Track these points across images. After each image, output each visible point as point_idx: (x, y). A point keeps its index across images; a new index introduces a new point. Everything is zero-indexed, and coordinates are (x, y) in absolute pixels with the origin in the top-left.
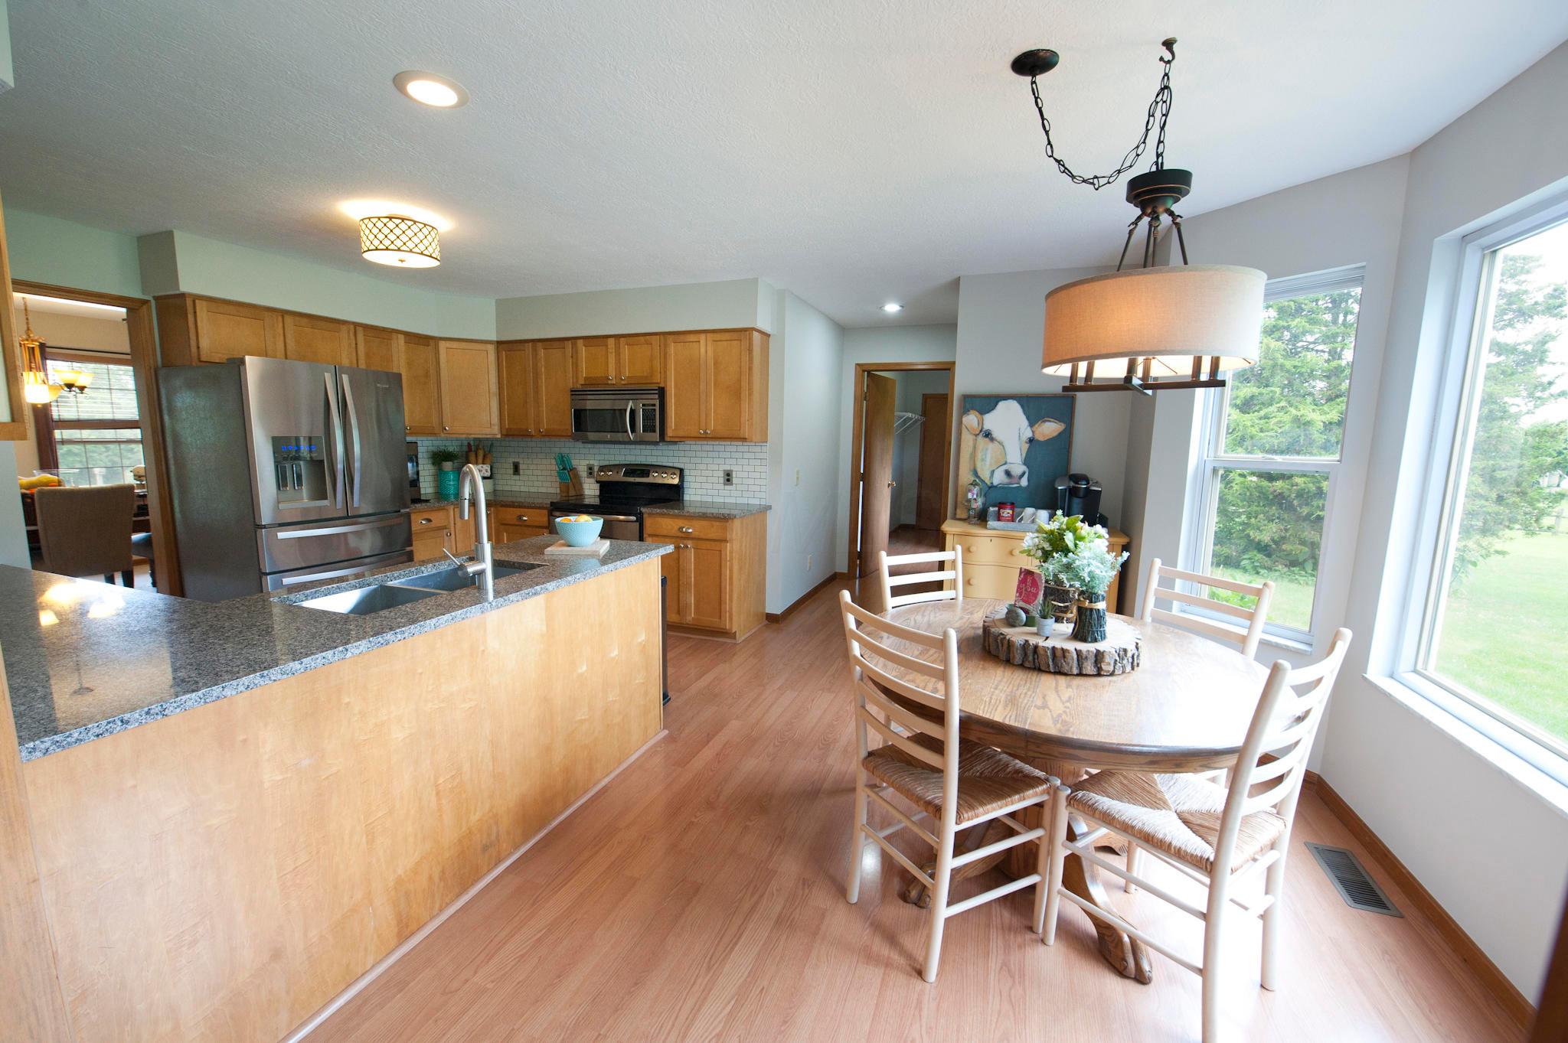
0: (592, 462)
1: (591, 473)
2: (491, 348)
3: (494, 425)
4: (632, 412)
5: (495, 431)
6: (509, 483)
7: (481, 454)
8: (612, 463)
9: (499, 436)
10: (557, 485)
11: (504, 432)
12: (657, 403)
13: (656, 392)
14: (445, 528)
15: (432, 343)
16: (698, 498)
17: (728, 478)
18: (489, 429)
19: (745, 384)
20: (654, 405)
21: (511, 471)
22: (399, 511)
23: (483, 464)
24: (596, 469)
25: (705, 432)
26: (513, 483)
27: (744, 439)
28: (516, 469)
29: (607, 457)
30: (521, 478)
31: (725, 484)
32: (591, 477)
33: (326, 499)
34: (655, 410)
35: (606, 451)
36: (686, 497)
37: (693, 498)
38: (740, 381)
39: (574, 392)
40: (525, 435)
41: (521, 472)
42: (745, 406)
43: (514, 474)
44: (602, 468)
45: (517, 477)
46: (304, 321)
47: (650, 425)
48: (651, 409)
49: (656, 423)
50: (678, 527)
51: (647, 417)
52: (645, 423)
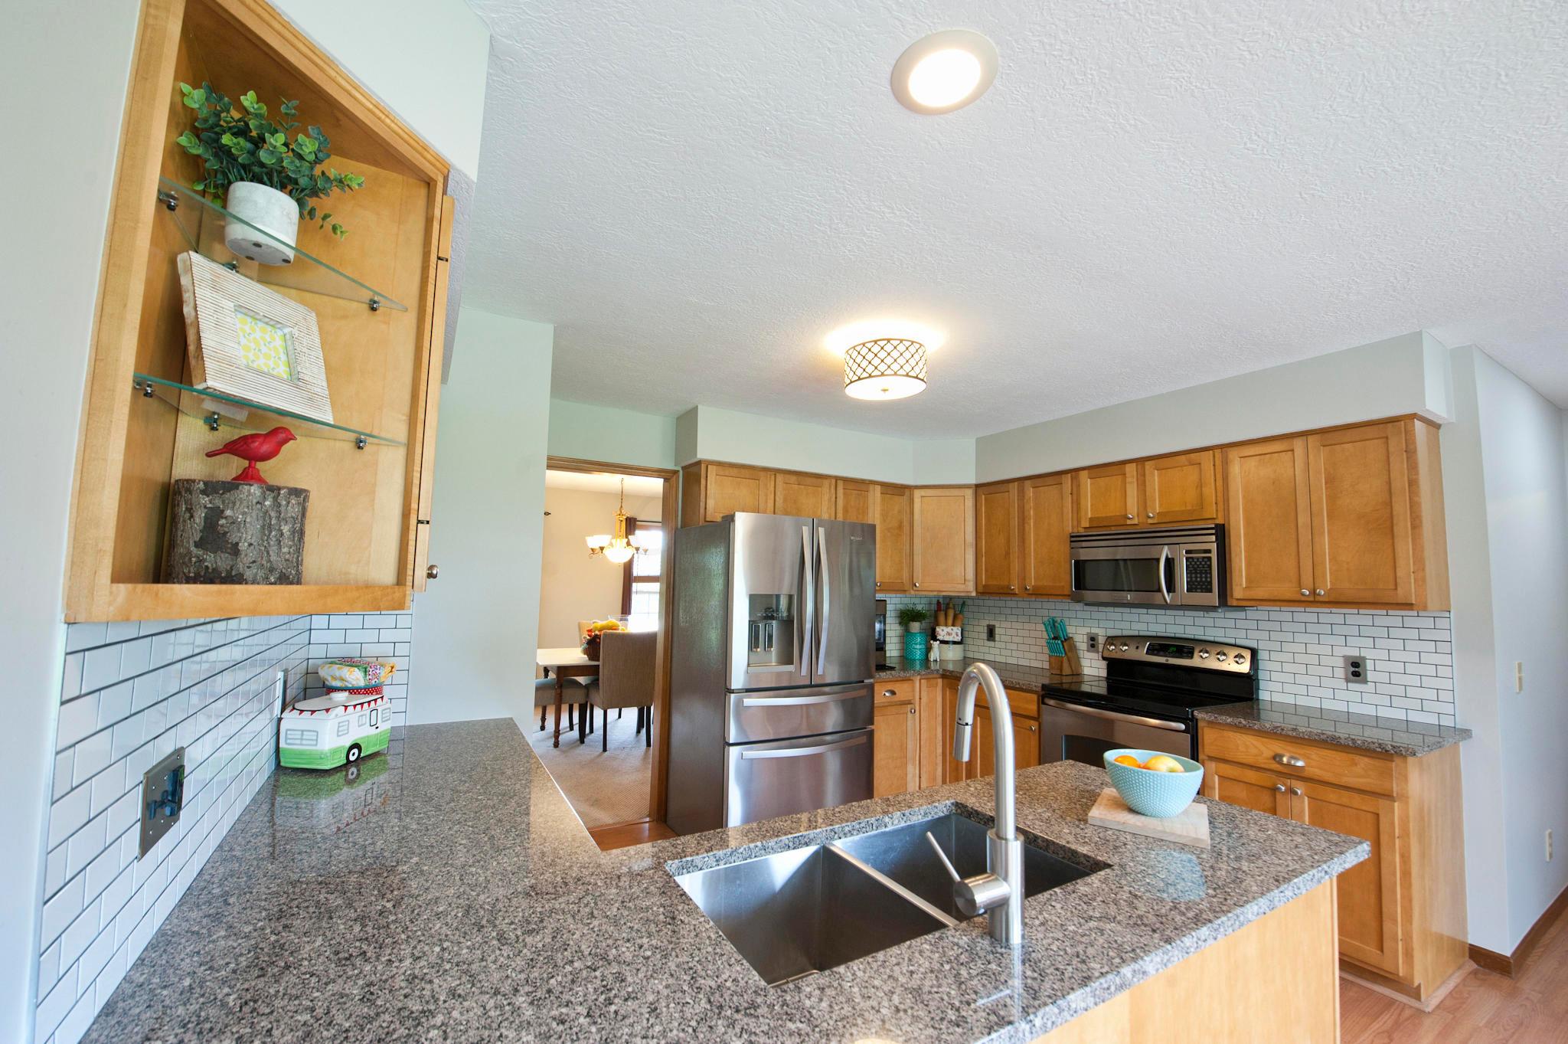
0: (1094, 631)
1: (1093, 646)
2: (969, 494)
3: (969, 581)
4: (1169, 563)
5: (970, 589)
6: (982, 649)
7: (951, 613)
8: (1126, 633)
9: (974, 594)
10: (1046, 657)
11: (981, 589)
12: (1214, 547)
13: (1213, 531)
14: (909, 703)
15: (907, 492)
16: (1289, 700)
17: (1356, 670)
18: (963, 586)
19: (1401, 508)
20: (1209, 551)
21: (985, 636)
22: (863, 682)
23: (953, 625)
24: (1101, 640)
25: (1314, 592)
26: (986, 650)
27: (1408, 606)
28: (991, 633)
29: (1118, 625)
30: (997, 644)
31: (1347, 681)
32: (1093, 652)
33: (792, 664)
34: (1210, 559)
35: (1118, 616)
36: (1264, 695)
37: (1277, 698)
38: (1389, 504)
39: (1075, 539)
40: (1005, 592)
41: (997, 637)
42: (1404, 548)
43: (988, 640)
44: (1111, 640)
45: (991, 644)
46: (793, 478)
47: (1201, 581)
48: (1204, 558)
49: (1211, 578)
50: (1273, 754)
51: (1195, 569)
52: (1191, 578)
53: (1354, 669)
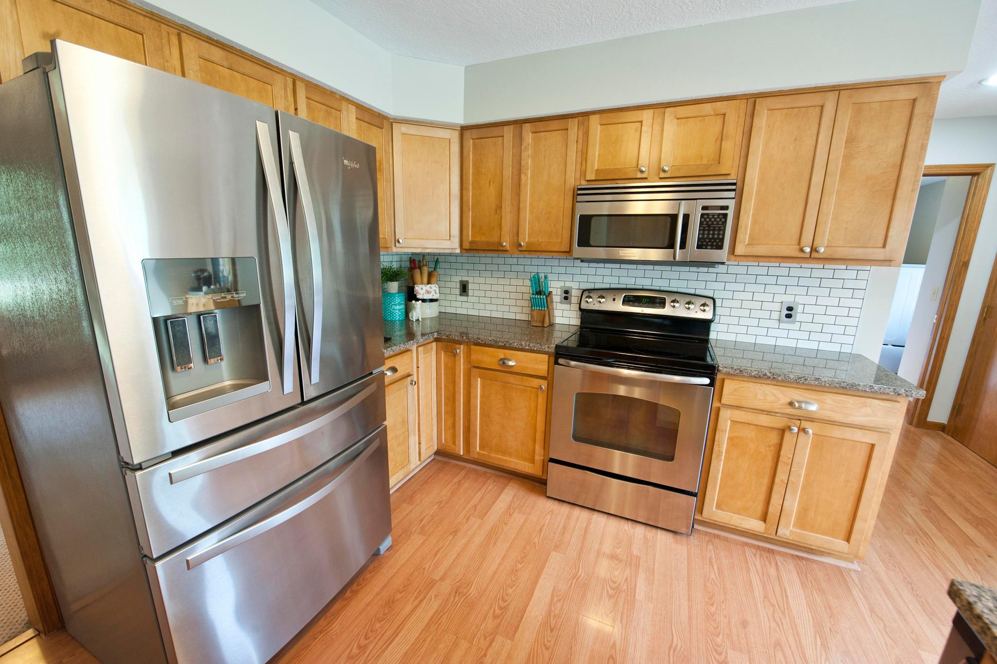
0: (568, 284)
1: (566, 298)
2: (455, 136)
3: (454, 237)
4: (686, 217)
5: (452, 245)
6: (454, 304)
7: (426, 270)
9: (458, 251)
10: (528, 310)
11: (466, 246)
12: (731, 204)
13: (734, 187)
14: (409, 375)
15: (386, 124)
16: (731, 337)
18: (449, 242)
20: (726, 208)
21: (458, 291)
23: (429, 283)
24: (575, 294)
25: (814, 249)
26: (459, 304)
28: (464, 289)
29: (591, 279)
30: (470, 299)
32: (567, 303)
33: (267, 380)
34: (725, 216)
35: (592, 271)
36: (713, 336)
37: (721, 337)
39: (579, 192)
40: (496, 249)
41: (470, 292)
43: (461, 295)
44: (587, 292)
45: (464, 298)
46: (217, 54)
47: (713, 238)
48: (719, 214)
49: (724, 235)
50: (789, 400)
51: (709, 226)
52: (703, 234)
53: (788, 312)
